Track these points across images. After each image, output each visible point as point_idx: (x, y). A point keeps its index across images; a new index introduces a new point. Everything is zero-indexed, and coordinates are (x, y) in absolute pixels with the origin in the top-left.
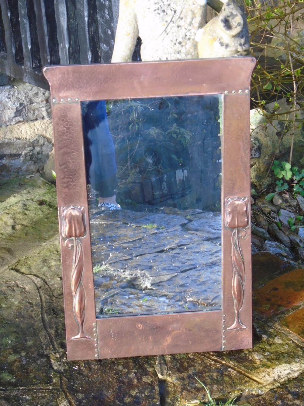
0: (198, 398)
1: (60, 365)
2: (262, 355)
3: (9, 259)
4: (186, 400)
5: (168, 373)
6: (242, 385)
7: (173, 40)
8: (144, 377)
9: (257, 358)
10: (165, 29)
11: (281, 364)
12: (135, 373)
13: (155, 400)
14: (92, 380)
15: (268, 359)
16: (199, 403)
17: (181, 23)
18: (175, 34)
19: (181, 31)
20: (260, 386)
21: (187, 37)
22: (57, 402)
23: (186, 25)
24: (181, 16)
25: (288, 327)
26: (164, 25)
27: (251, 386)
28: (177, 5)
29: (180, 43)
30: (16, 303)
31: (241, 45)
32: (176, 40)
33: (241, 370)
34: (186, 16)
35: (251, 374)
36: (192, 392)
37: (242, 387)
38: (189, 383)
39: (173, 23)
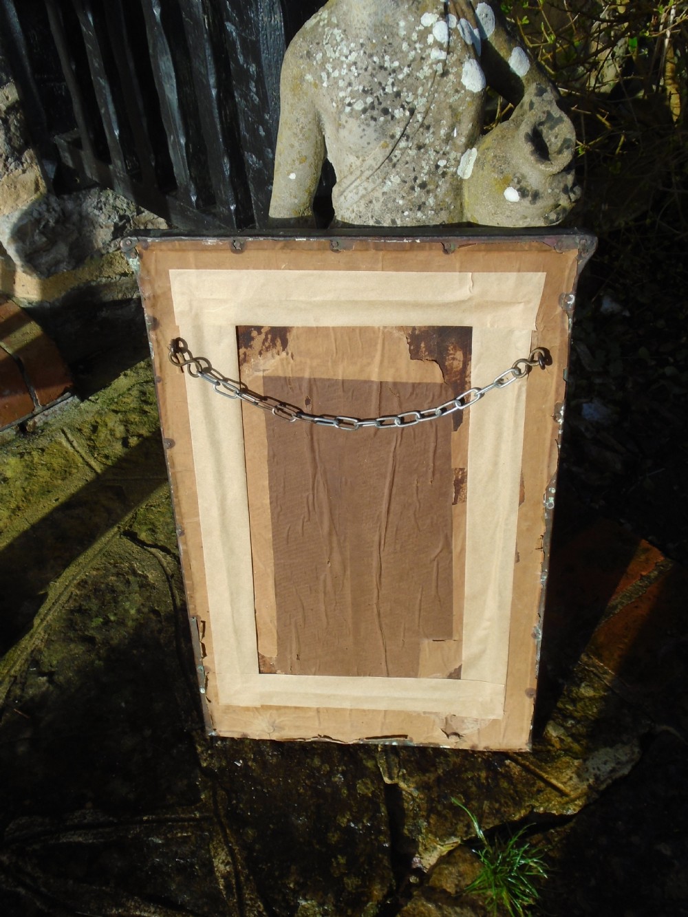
0: (458, 834)
1: (211, 756)
2: (562, 726)
3: (119, 511)
4: (436, 837)
5: (401, 773)
6: (532, 798)
7: (406, 179)
8: (360, 781)
9: (554, 734)
10: (387, 154)
11: (597, 750)
12: (343, 773)
13: (382, 838)
14: (269, 792)
15: (572, 736)
16: (459, 842)
17: (428, 139)
18: (410, 166)
19: (426, 157)
20: (566, 799)
21: (440, 172)
22: (209, 851)
23: (437, 143)
24: (426, 123)
25: (600, 657)
26: (387, 146)
27: (549, 801)
28: (415, 94)
29: (423, 186)
30: (133, 612)
31: (566, 190)
32: (415, 179)
33: (528, 763)
34: (438, 122)
35: (546, 772)
36: (446, 819)
37: (534, 802)
38: (438, 796)
39: (407, 140)
